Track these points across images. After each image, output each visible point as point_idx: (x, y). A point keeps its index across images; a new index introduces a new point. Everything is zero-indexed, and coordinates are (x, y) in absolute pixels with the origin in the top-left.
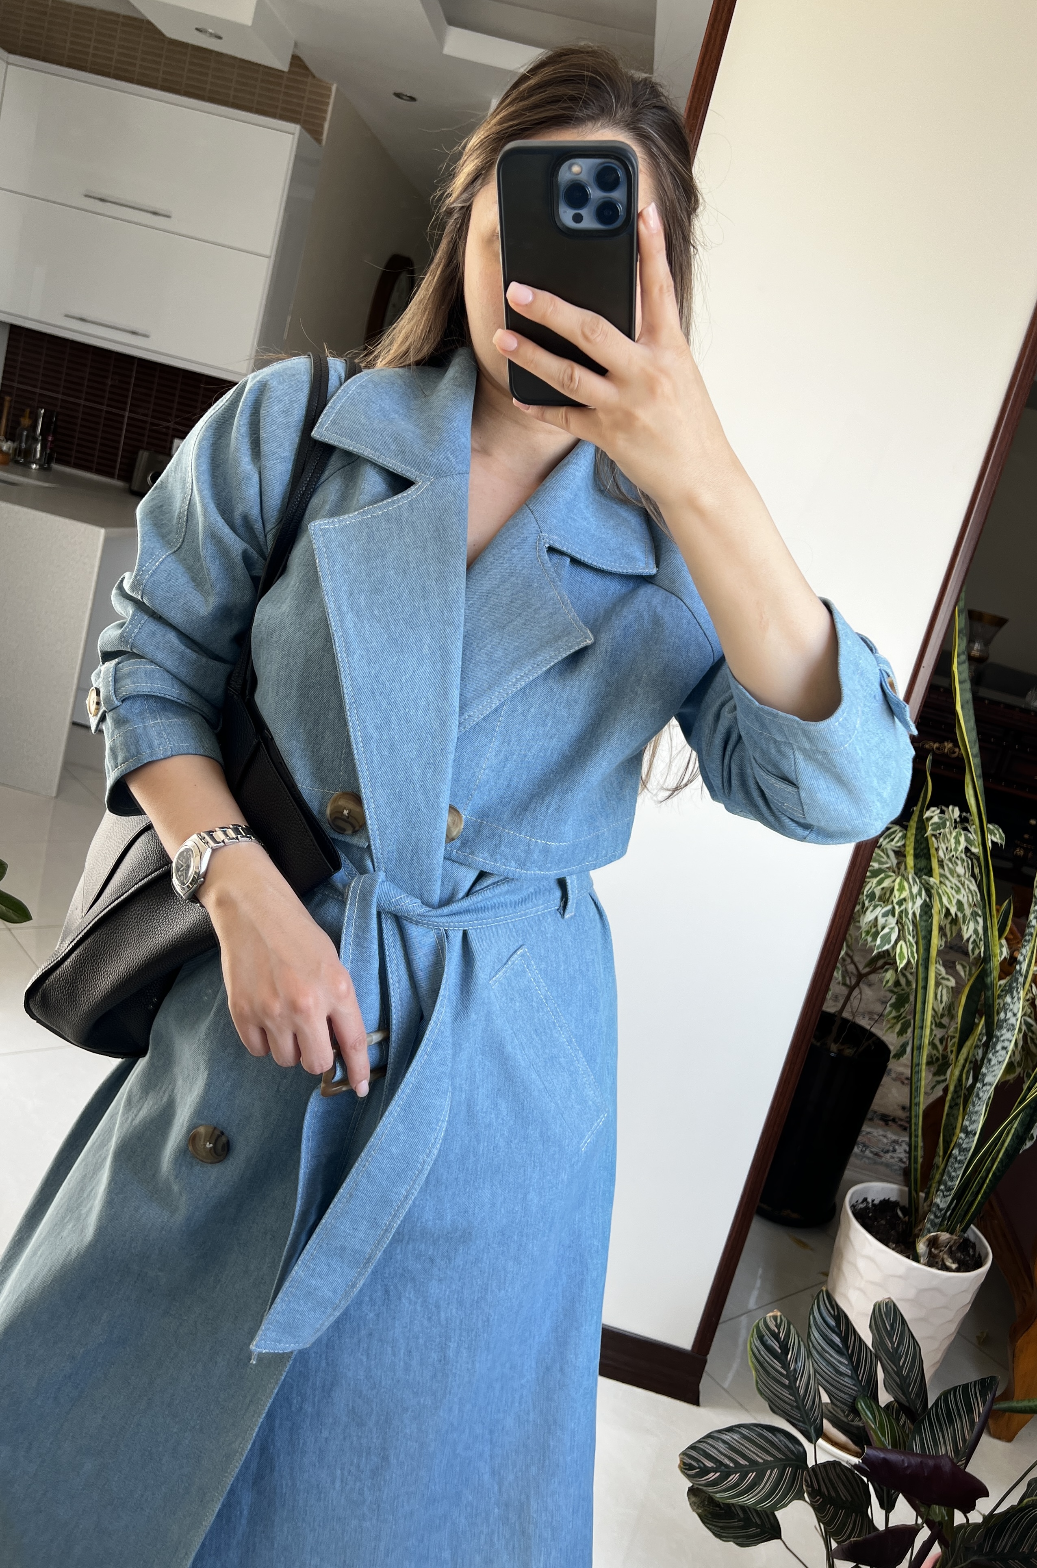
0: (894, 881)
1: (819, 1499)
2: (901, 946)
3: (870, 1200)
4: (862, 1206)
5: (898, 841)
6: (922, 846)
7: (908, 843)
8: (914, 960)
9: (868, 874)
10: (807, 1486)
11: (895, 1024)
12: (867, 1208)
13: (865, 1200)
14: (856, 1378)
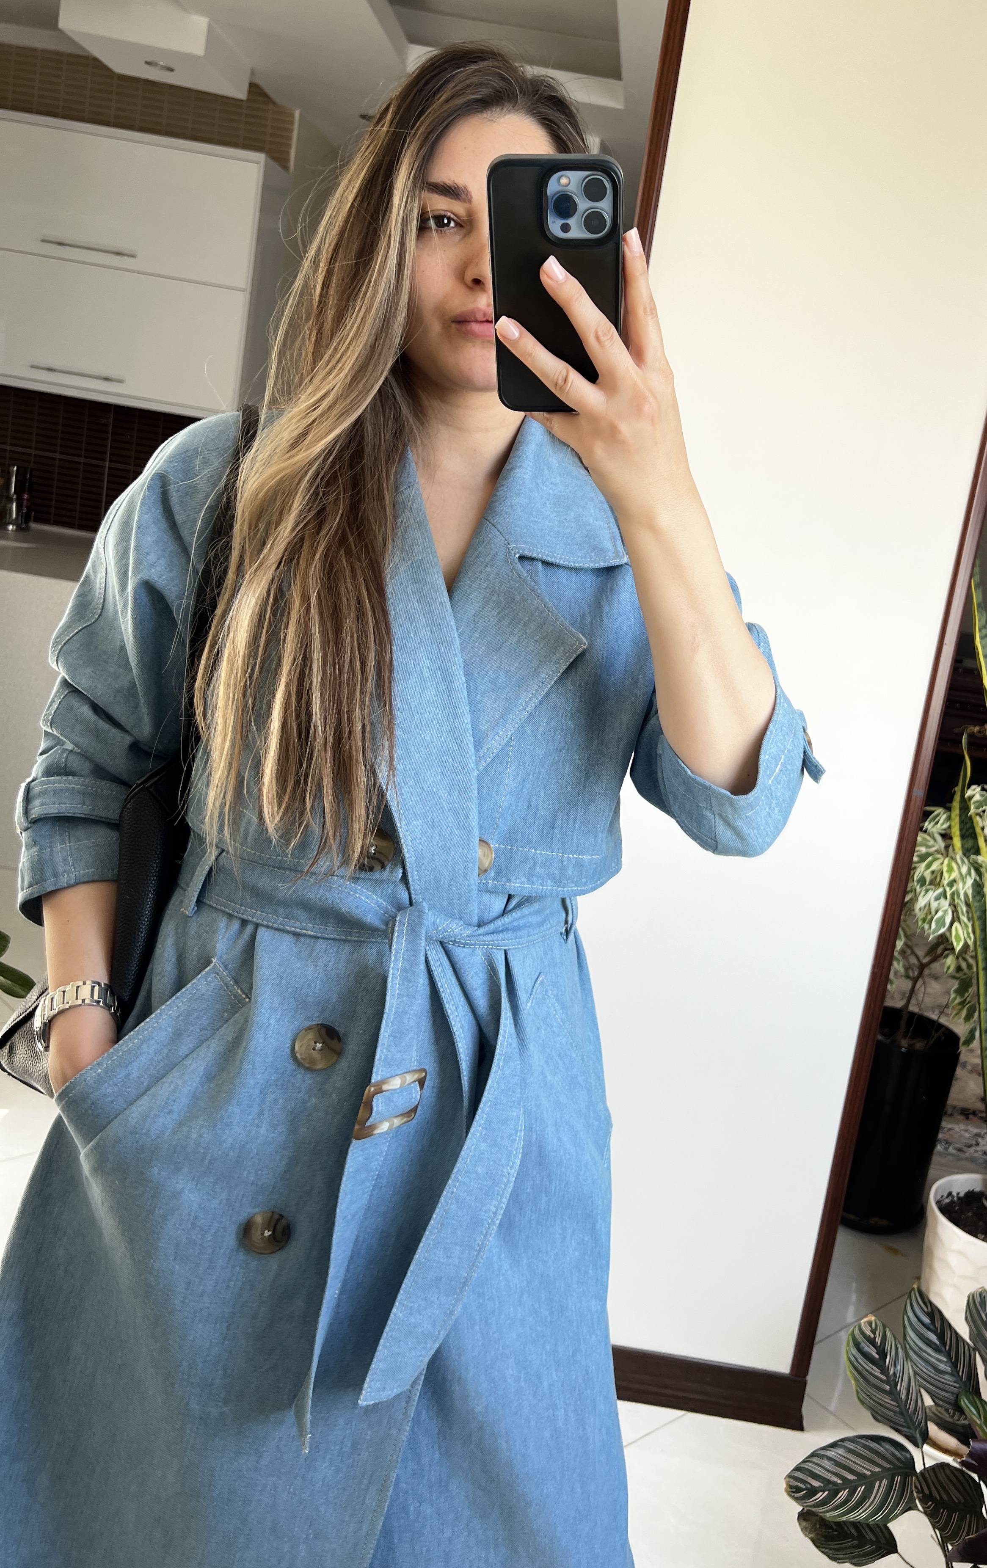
0: (942, 863)
1: (931, 1505)
2: (956, 928)
3: (954, 1194)
4: (947, 1201)
5: (943, 824)
6: (968, 826)
7: (953, 824)
8: (971, 940)
9: (915, 859)
10: (918, 1492)
11: (961, 1010)
12: (952, 1202)
13: (950, 1194)
14: (956, 1374)
